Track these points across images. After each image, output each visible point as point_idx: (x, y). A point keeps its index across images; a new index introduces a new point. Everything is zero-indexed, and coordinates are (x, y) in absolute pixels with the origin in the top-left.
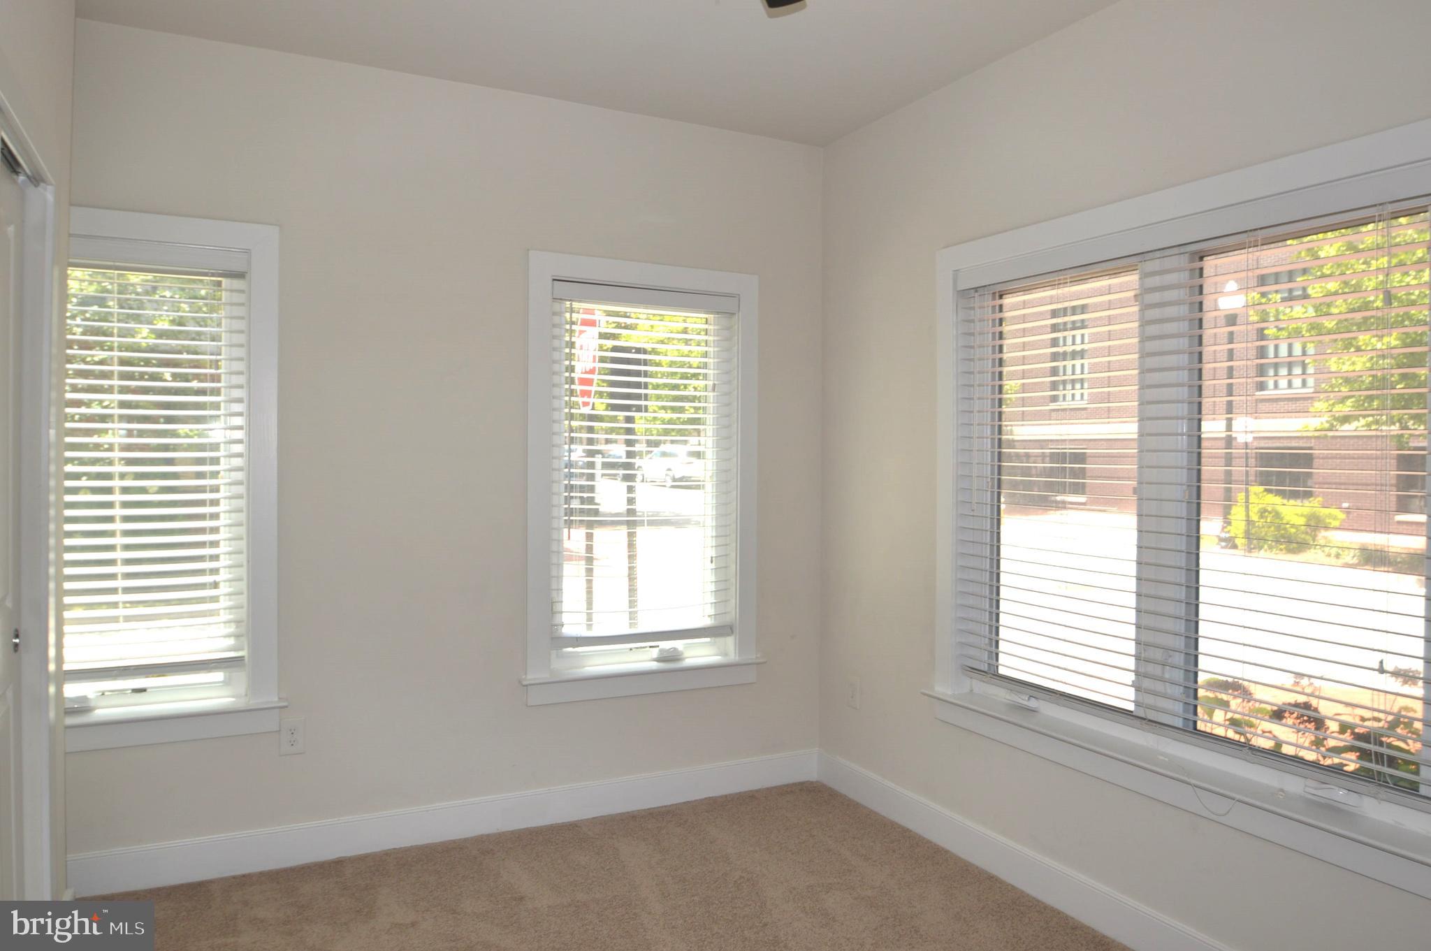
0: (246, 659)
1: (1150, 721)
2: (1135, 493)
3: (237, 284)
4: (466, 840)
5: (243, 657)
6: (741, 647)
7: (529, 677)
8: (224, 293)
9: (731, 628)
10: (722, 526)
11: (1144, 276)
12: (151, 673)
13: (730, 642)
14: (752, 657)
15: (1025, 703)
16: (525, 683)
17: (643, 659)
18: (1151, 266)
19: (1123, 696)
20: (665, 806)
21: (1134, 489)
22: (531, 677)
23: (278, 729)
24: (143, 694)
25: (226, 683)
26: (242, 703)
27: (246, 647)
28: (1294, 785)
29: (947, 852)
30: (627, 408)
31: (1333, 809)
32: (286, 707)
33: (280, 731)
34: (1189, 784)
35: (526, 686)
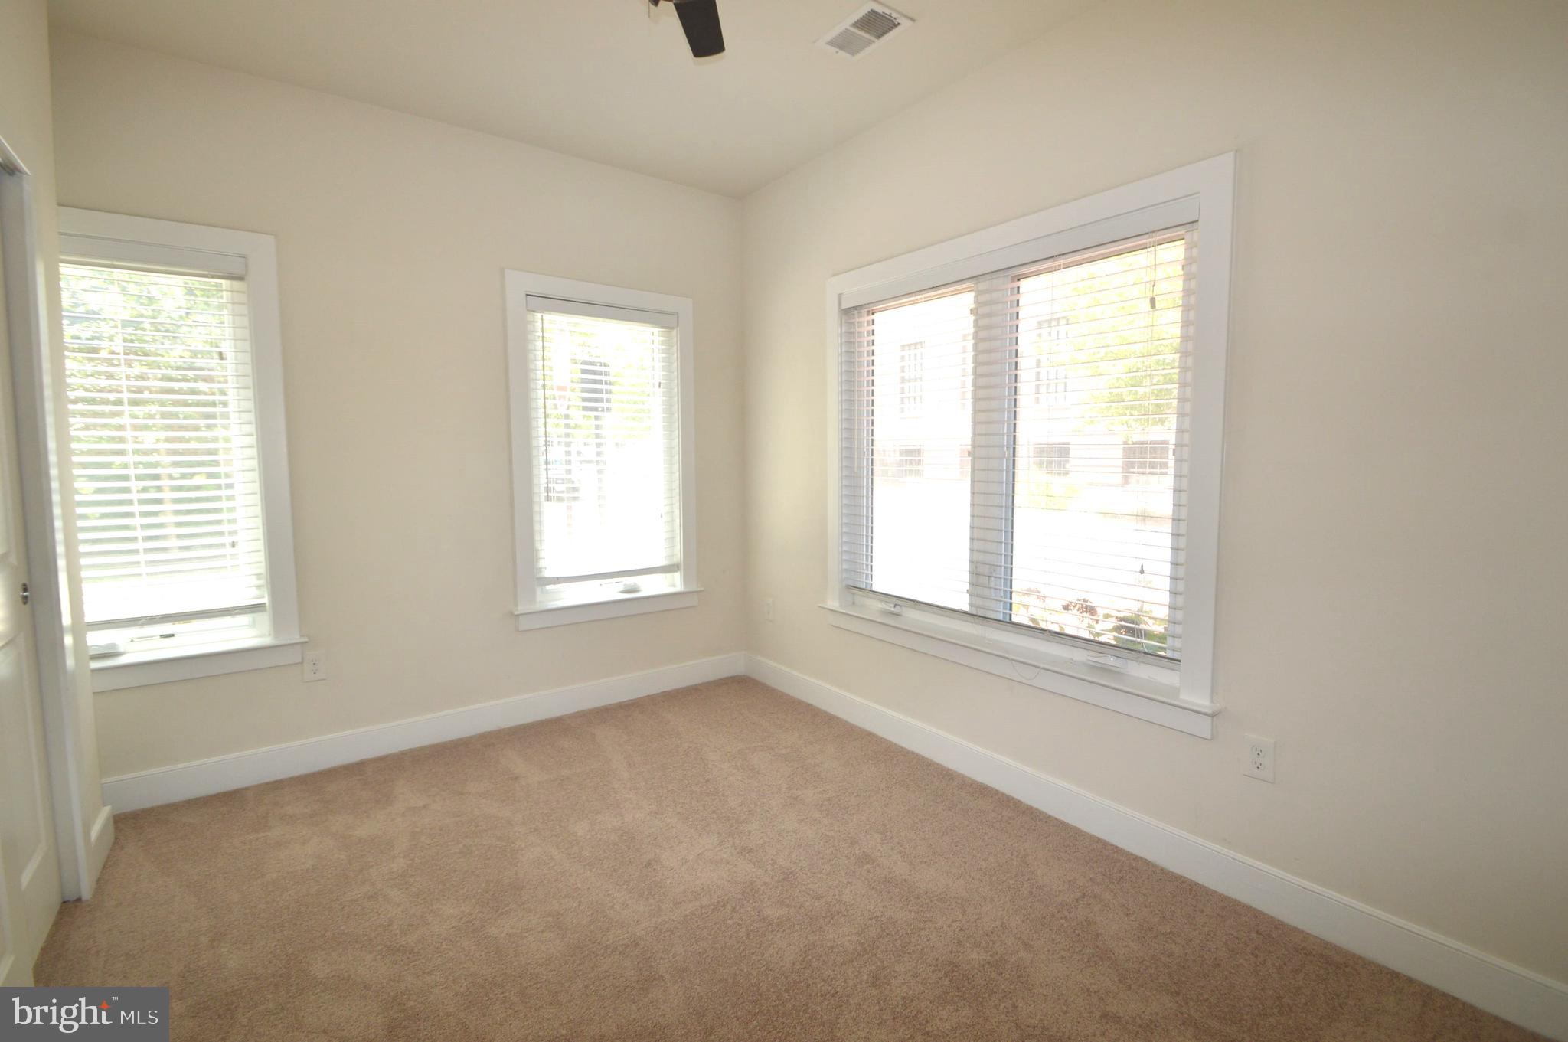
0: (267, 605)
1: (980, 616)
2: (969, 455)
3: (237, 284)
4: (471, 737)
5: (265, 604)
6: (686, 579)
7: (520, 608)
8: (224, 293)
9: (678, 567)
10: (668, 498)
11: (979, 293)
12: (176, 621)
13: (677, 577)
14: (694, 588)
15: (892, 609)
16: (516, 613)
17: (610, 591)
18: (982, 286)
19: (962, 603)
20: (631, 700)
21: (969, 452)
22: (521, 609)
23: (300, 661)
24: (172, 638)
25: (253, 625)
26: (267, 641)
27: (266, 595)
28: (1080, 655)
29: (838, 718)
30: (596, 409)
31: (1105, 670)
32: (306, 642)
33: (302, 663)
34: (1007, 658)
35: (518, 615)
